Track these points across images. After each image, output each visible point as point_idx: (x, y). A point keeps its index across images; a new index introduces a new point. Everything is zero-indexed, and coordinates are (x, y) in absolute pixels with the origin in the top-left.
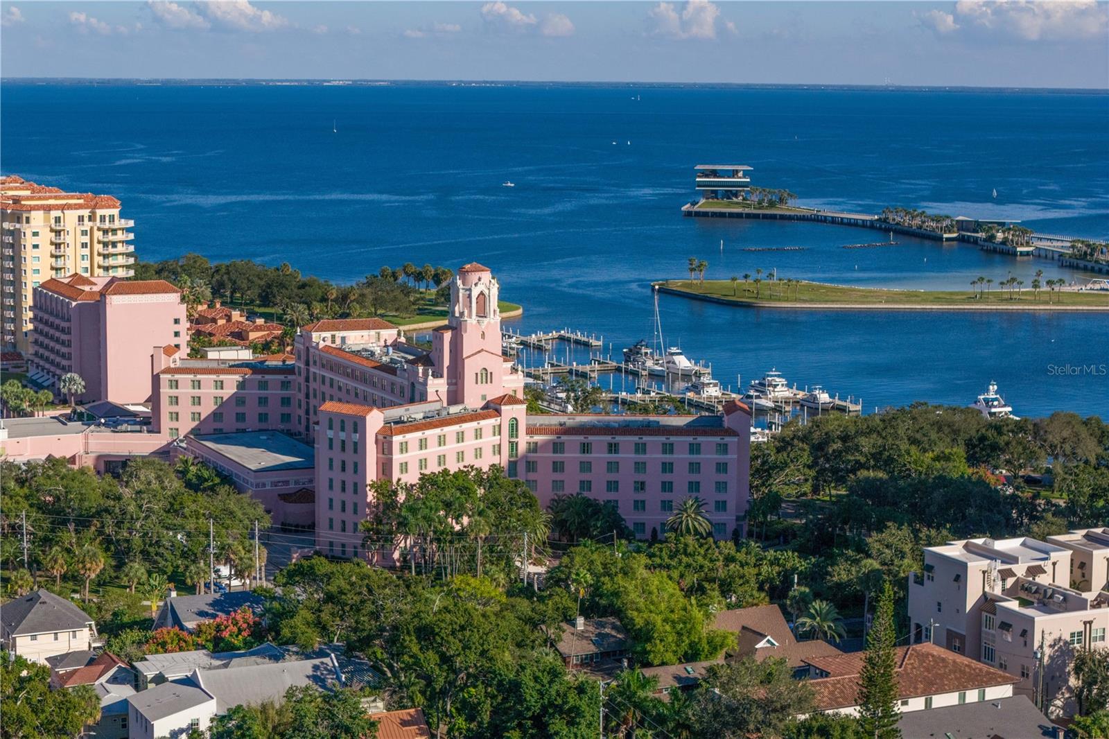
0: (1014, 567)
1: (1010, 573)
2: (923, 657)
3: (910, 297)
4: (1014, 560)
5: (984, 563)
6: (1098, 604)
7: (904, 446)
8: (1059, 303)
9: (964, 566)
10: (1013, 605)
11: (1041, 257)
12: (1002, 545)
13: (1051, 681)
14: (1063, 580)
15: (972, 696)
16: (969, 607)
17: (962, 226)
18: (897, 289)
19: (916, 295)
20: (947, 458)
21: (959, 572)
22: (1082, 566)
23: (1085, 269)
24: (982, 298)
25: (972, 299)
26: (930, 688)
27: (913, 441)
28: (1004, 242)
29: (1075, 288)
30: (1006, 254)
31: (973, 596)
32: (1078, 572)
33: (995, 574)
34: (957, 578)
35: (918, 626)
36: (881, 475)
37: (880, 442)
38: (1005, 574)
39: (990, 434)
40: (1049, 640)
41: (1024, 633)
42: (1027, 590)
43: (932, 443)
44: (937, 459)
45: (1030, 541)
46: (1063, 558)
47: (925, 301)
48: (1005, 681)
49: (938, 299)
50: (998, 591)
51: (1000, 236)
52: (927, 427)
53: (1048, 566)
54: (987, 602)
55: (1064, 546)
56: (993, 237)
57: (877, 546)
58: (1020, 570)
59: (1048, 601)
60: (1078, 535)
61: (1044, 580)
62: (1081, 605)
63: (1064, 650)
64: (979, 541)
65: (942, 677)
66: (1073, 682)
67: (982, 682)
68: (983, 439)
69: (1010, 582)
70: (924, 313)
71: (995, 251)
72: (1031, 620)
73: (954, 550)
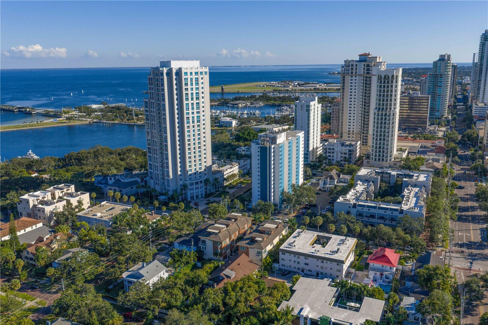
0: (39, 198)
1: (38, 199)
2: (22, 221)
3: (9, 127)
4: (39, 196)
5: (33, 198)
6: (57, 202)
7: (12, 171)
8: (43, 125)
9: (28, 200)
10: (40, 206)
11: (38, 114)
12: (36, 193)
13: (50, 218)
14: (50, 198)
15: (34, 227)
16: (31, 207)
17: (19, 108)
18: (5, 126)
19: (10, 127)
20: (22, 172)
21: (27, 201)
22: (53, 194)
23: (48, 116)
24: (26, 126)
25: (23, 127)
26: (25, 227)
27: (13, 169)
28: (29, 111)
29: (46, 121)
30: (29, 114)
31: (31, 205)
32: (53, 196)
33: (35, 200)
34: (27, 202)
35: (21, 213)
36: (7, 178)
37: (6, 170)
38: (37, 200)
39: (31, 163)
40: (48, 212)
41: (43, 211)
42: (43, 202)
43: (18, 169)
44: (19, 172)
45: (42, 191)
46: (49, 194)
47: (12, 128)
48: (40, 222)
49: (15, 128)
50: (36, 203)
51: (28, 110)
52: (16, 165)
53: (46, 196)
54: (34, 206)
55: (49, 191)
56: (26, 110)
57: (9, 196)
58: (40, 198)
59: (47, 203)
60: (52, 188)
61: (45, 199)
62: (54, 203)
63: (52, 213)
64: (31, 193)
65: (27, 225)
66: (54, 218)
67: (35, 224)
68: (29, 164)
69: (39, 201)
70: (12, 131)
71: (27, 113)
72: (44, 209)
73: (26, 197)
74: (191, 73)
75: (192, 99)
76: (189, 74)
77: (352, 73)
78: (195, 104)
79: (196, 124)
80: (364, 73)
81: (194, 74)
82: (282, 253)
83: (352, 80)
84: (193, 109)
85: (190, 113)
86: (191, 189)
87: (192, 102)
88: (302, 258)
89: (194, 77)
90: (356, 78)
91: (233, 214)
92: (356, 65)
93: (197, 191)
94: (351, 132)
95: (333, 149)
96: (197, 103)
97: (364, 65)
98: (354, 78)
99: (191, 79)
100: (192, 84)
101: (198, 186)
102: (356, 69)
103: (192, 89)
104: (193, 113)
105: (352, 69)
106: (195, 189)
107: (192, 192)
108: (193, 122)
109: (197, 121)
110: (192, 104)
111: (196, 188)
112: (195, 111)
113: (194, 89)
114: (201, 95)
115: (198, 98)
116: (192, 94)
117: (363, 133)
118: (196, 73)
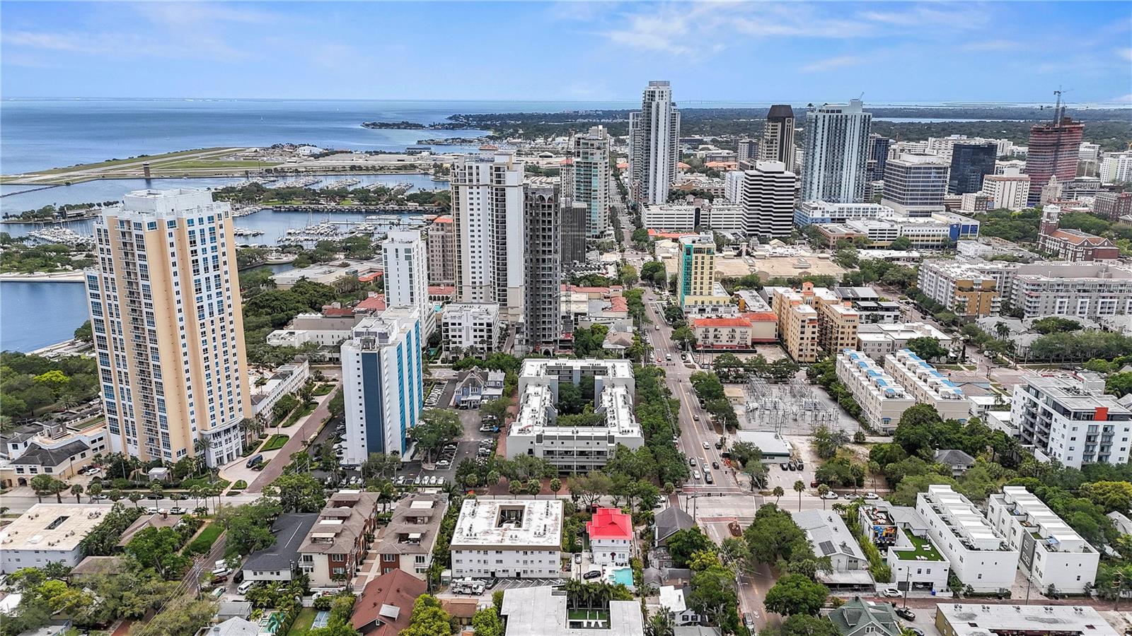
74: (201, 220)
75: (206, 269)
76: (196, 222)
77: (471, 181)
78: (212, 280)
79: (217, 316)
80: (492, 181)
81: (206, 220)
82: (457, 552)
83: (471, 193)
84: (209, 288)
85: (205, 298)
86: (216, 444)
87: (207, 275)
88: (492, 554)
89: (206, 226)
90: (478, 190)
91: (342, 491)
92: (478, 168)
93: (229, 445)
94: (478, 284)
95: (460, 324)
96: (215, 277)
97: (491, 168)
98: (475, 190)
99: (202, 231)
100: (203, 241)
101: (230, 436)
102: (478, 174)
103: (204, 250)
104: (209, 297)
105: (471, 174)
106: (223, 443)
107: (219, 449)
108: (211, 314)
109: (219, 311)
110: (207, 279)
111: (226, 440)
112: (214, 291)
113: (209, 250)
114: (222, 259)
115: (216, 267)
116: (205, 260)
117: (499, 285)
118: (211, 219)
